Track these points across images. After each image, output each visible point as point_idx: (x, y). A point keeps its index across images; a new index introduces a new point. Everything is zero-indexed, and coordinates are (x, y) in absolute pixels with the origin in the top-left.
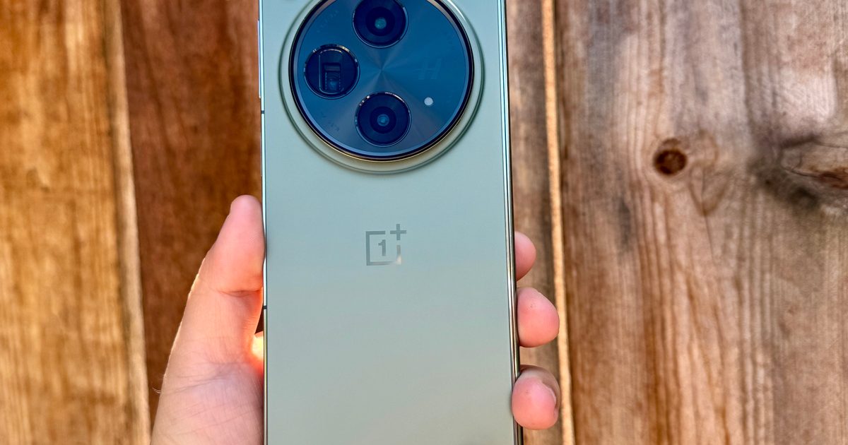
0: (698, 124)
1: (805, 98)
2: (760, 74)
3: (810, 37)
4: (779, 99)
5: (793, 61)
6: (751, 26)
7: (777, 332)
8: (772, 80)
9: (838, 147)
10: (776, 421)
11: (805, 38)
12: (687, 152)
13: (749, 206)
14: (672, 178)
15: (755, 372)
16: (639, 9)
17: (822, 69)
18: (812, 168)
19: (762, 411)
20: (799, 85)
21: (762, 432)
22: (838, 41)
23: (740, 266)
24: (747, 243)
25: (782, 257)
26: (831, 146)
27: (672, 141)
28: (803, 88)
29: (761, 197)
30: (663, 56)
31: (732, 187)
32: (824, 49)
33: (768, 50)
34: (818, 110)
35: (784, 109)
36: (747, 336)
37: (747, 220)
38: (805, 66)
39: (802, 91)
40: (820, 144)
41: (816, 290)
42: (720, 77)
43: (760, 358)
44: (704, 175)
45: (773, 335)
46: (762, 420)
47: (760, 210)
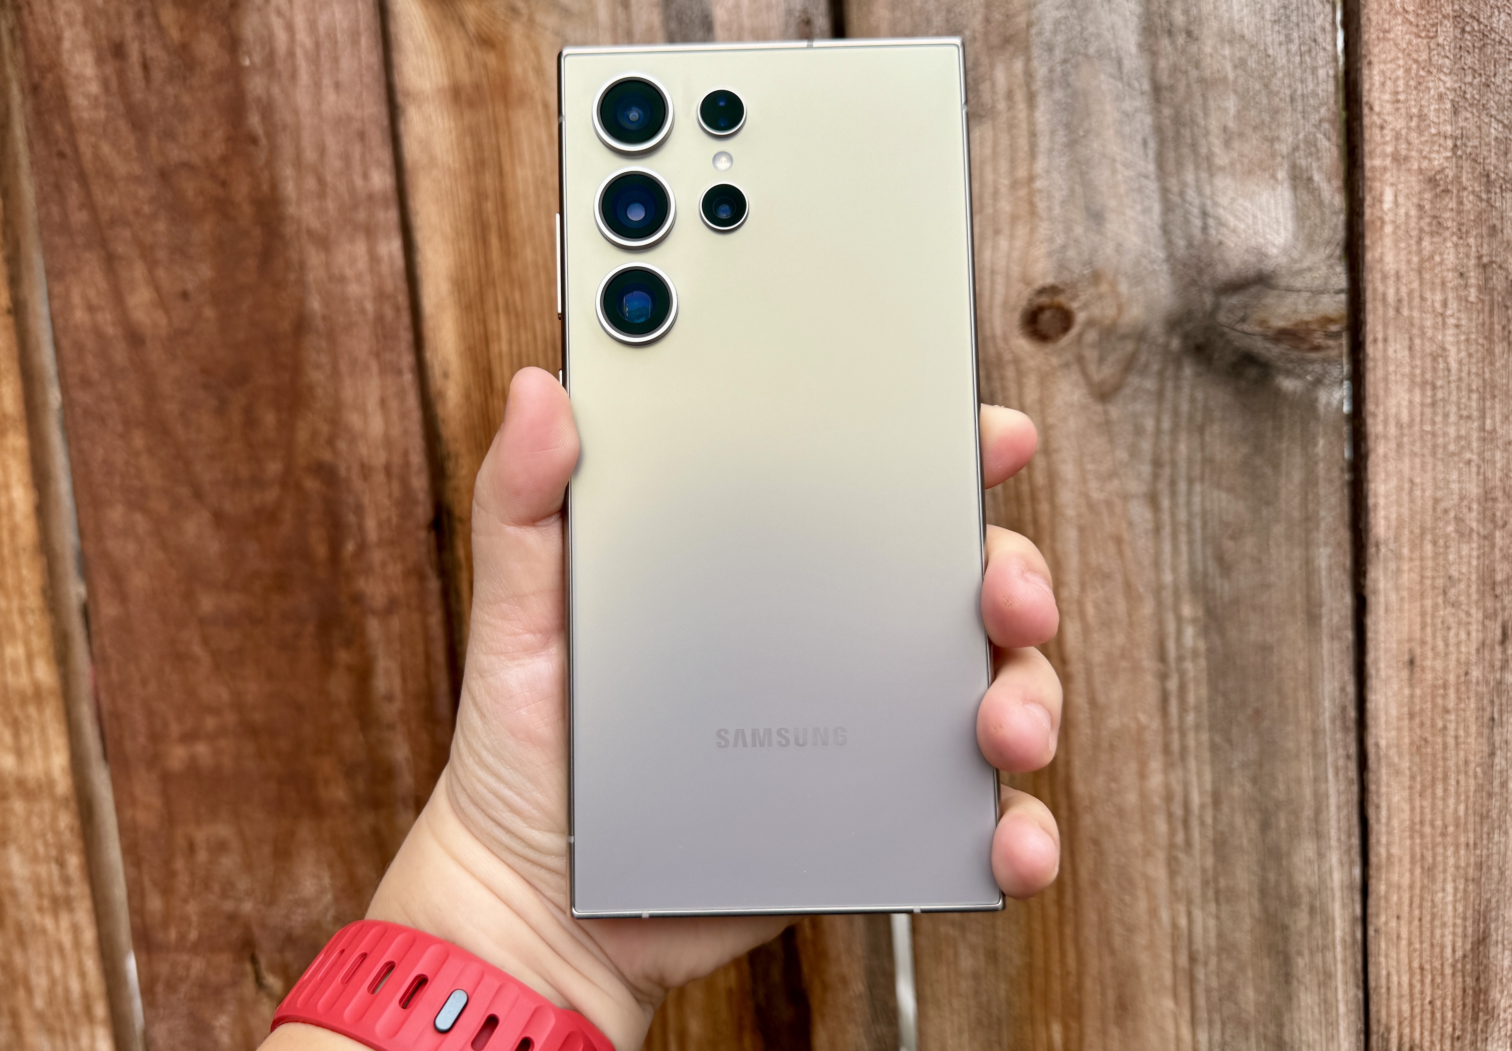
0: (1090, 262)
1: (1250, 221)
2: (1184, 184)
3: (1255, 128)
4: (1211, 222)
5: (1232, 164)
6: (1167, 112)
7: (1213, 568)
8: (1200, 192)
9: (1299, 291)
10: (1211, 700)
11: (1249, 131)
12: (1074, 305)
13: (1169, 385)
14: (1049, 347)
15: (1179, 633)
16: (993, 85)
17: (1273, 177)
18: (1263, 323)
19: (1191, 686)
20: (1241, 201)
21: (1191, 718)
22: (1297, 134)
23: (1156, 477)
24: (1166, 440)
25: (1218, 457)
26: (1289, 289)
27: (1053, 290)
28: (1248, 204)
29: (1188, 371)
30: (1033, 155)
31: (1143, 358)
32: (1277, 146)
33: (1194, 146)
34: (1269, 236)
35: (1220, 237)
36: (1168, 578)
37: (1168, 405)
38: (1250, 172)
39: (1246, 209)
40: (1273, 287)
41: (1268, 503)
42: (1122, 189)
43: (1187, 610)
44: (1101, 340)
45: (1205, 574)
46: (1191, 699)
47: (1186, 390)
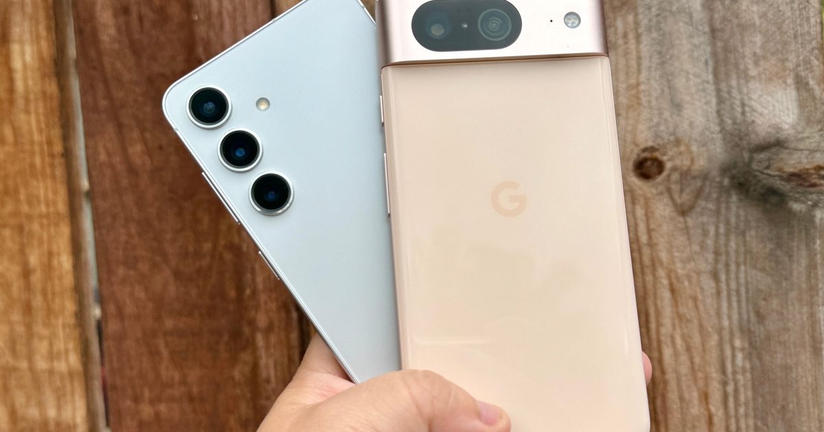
0: (674, 133)
1: (771, 108)
2: (730, 87)
3: (773, 54)
4: (747, 109)
5: (759, 75)
6: (719, 44)
7: (753, 318)
8: (740, 92)
9: (802, 150)
10: (754, 399)
11: (769, 55)
12: (665, 158)
13: (723, 206)
14: (650, 183)
15: (734, 356)
16: (616, 29)
17: (785, 82)
18: (780, 170)
19: (742, 390)
20: (765, 96)
21: (742, 410)
22: (799, 57)
23: (716, 261)
24: (722, 240)
25: (755, 250)
26: (796, 149)
27: (652, 149)
28: (769, 99)
29: (734, 198)
30: (639, 71)
31: (707, 190)
32: (786, 64)
33: (737, 66)
34: (783, 118)
35: (753, 118)
36: (726, 323)
37: (722, 218)
38: (770, 80)
39: (769, 102)
40: (786, 148)
41: (786, 279)
42: (693, 90)
43: (738, 343)
44: (681, 179)
45: (749, 321)
46: (742, 398)
47: (734, 209)
